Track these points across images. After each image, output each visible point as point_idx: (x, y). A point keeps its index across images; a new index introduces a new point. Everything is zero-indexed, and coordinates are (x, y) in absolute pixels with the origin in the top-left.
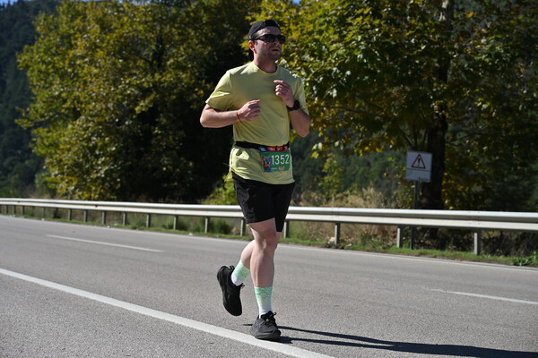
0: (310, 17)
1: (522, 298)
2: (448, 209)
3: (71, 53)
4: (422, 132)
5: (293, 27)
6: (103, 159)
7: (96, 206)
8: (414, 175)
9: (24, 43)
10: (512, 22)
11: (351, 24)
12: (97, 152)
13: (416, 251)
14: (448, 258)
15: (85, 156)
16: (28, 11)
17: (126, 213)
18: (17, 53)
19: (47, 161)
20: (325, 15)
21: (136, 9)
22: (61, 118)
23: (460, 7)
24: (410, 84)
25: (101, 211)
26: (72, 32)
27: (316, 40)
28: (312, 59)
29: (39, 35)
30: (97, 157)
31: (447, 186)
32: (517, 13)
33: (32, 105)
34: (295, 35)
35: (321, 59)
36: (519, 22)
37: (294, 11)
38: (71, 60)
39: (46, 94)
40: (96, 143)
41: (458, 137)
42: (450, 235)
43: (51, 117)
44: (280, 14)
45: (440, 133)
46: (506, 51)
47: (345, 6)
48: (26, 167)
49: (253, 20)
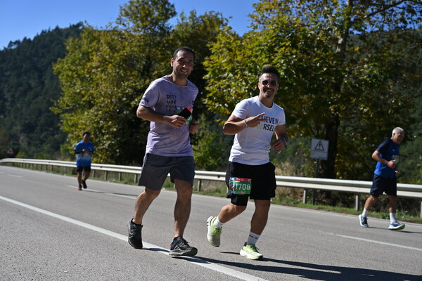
0: (249, 46)
1: (387, 241)
2: (338, 178)
3: (89, 64)
4: (323, 126)
5: (238, 53)
6: (107, 136)
7: (101, 167)
8: (316, 155)
9: (58, 57)
10: (385, 54)
11: (277, 52)
12: (103, 131)
13: (317, 206)
14: (338, 212)
15: (95, 134)
16: (61, 36)
17: (121, 173)
18: (53, 63)
19: (70, 135)
20: (260, 45)
21: (134, 37)
22: (80, 107)
23: (351, 43)
24: (315, 94)
25: (104, 171)
26: (90, 50)
27: (253, 62)
28: (250, 74)
29: (68, 52)
30: (103, 134)
31: (339, 163)
32: (389, 48)
33: (61, 98)
34: (239, 58)
35: (256, 74)
36: (390, 55)
37: (239, 42)
38: (88, 69)
39: (71, 90)
40: (103, 125)
41: (346, 130)
42: (340, 196)
43: (74, 106)
44: (230, 43)
45: (335, 127)
46: (381, 74)
47: (273, 40)
48: (56, 139)
49: (212, 47)
